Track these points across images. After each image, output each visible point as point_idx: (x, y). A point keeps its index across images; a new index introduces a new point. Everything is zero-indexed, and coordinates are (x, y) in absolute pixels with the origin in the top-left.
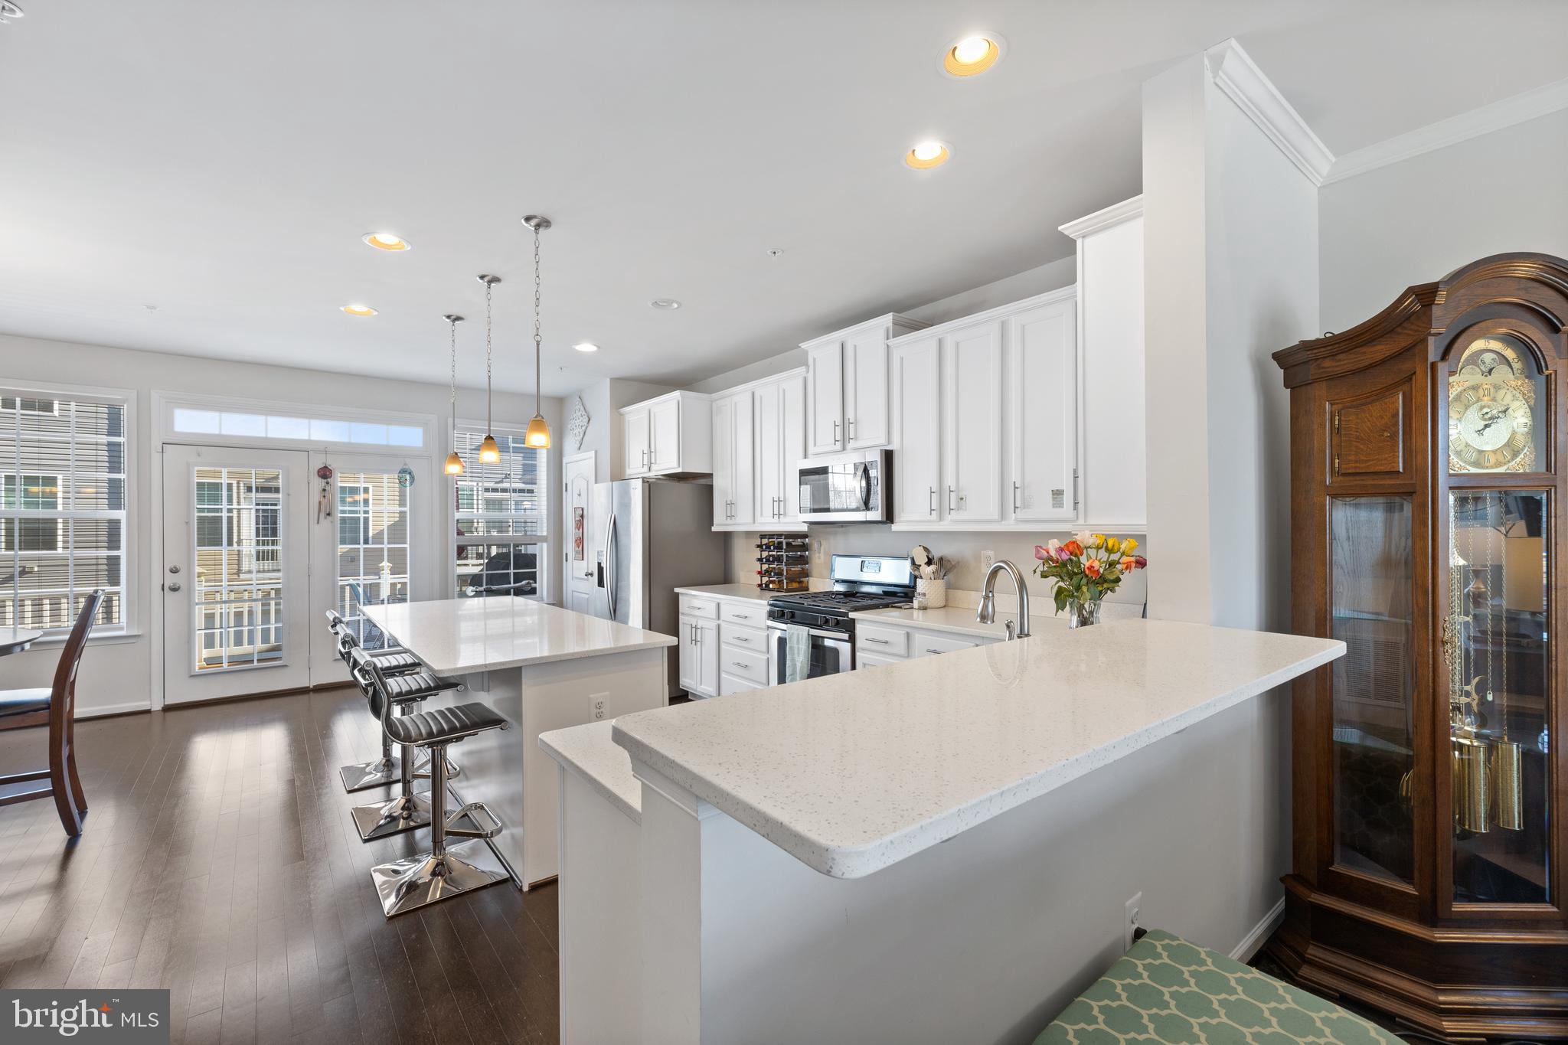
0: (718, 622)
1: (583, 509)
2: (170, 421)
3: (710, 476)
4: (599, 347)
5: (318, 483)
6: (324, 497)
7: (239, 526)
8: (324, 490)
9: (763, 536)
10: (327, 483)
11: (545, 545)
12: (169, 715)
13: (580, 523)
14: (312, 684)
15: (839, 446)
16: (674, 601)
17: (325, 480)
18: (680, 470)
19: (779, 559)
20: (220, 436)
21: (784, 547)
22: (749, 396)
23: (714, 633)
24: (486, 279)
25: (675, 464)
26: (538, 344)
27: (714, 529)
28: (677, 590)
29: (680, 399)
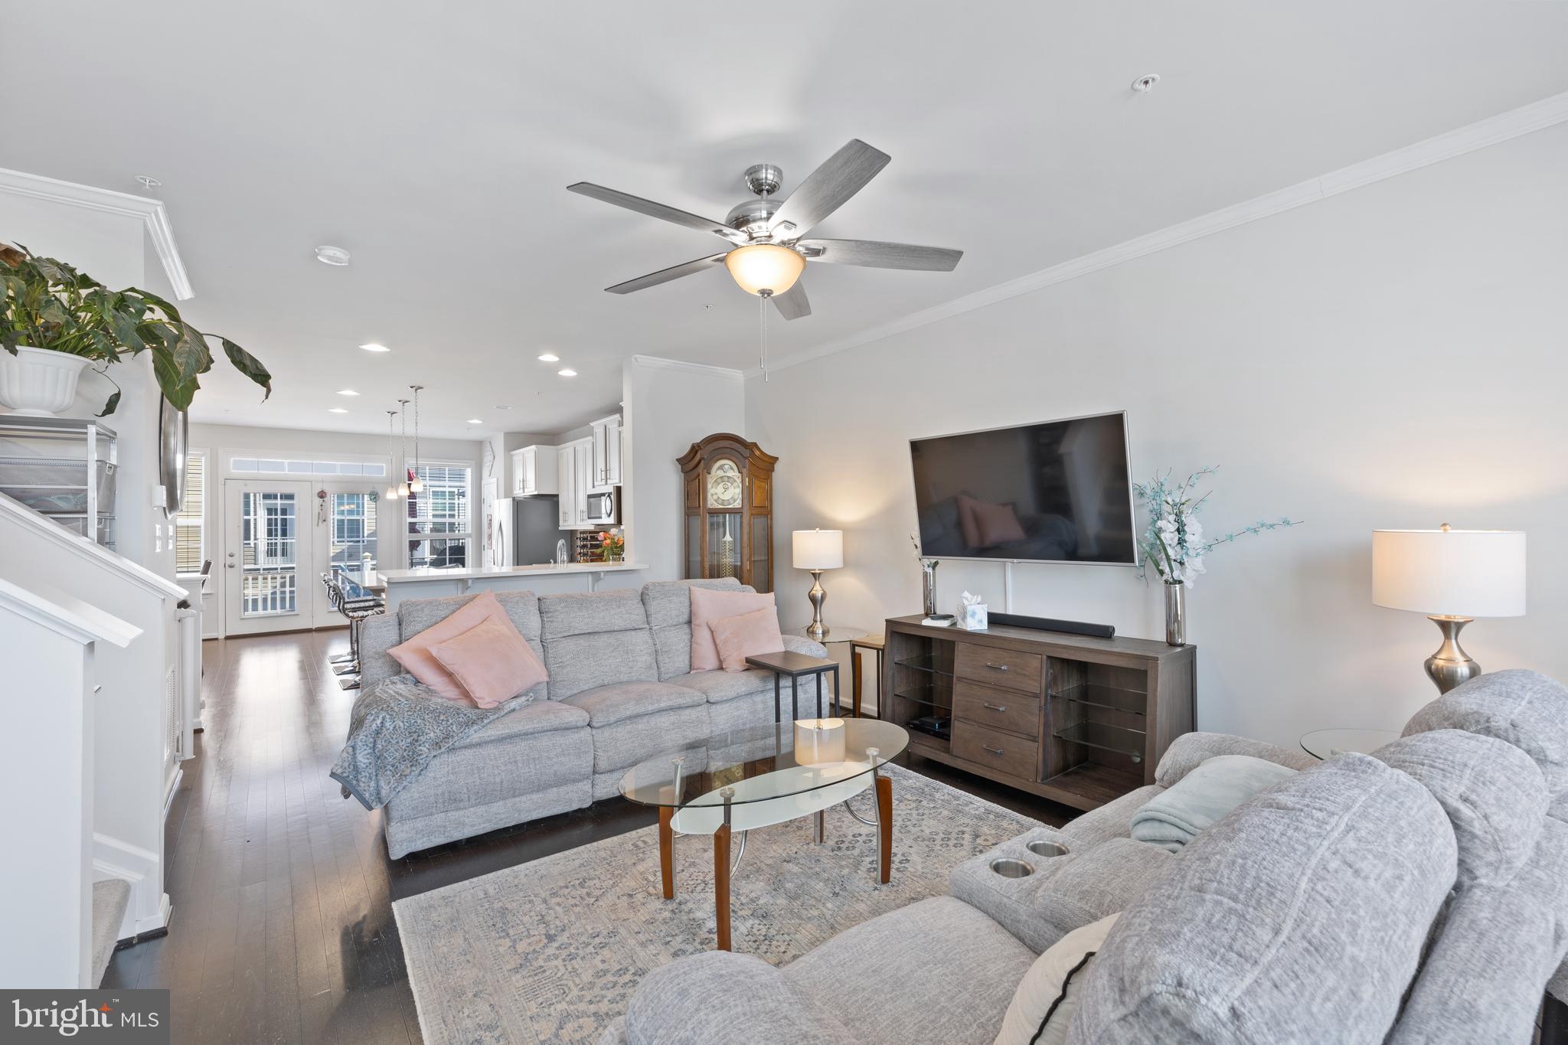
1: (491, 516)
3: (557, 496)
5: (318, 501)
6: (322, 510)
7: (255, 528)
8: (321, 505)
10: (324, 501)
11: (471, 541)
12: (229, 642)
13: (490, 525)
14: (315, 627)
15: (604, 482)
17: (323, 498)
18: (536, 493)
21: (589, 539)
22: (572, 449)
25: (534, 489)
27: (560, 528)
29: (535, 449)
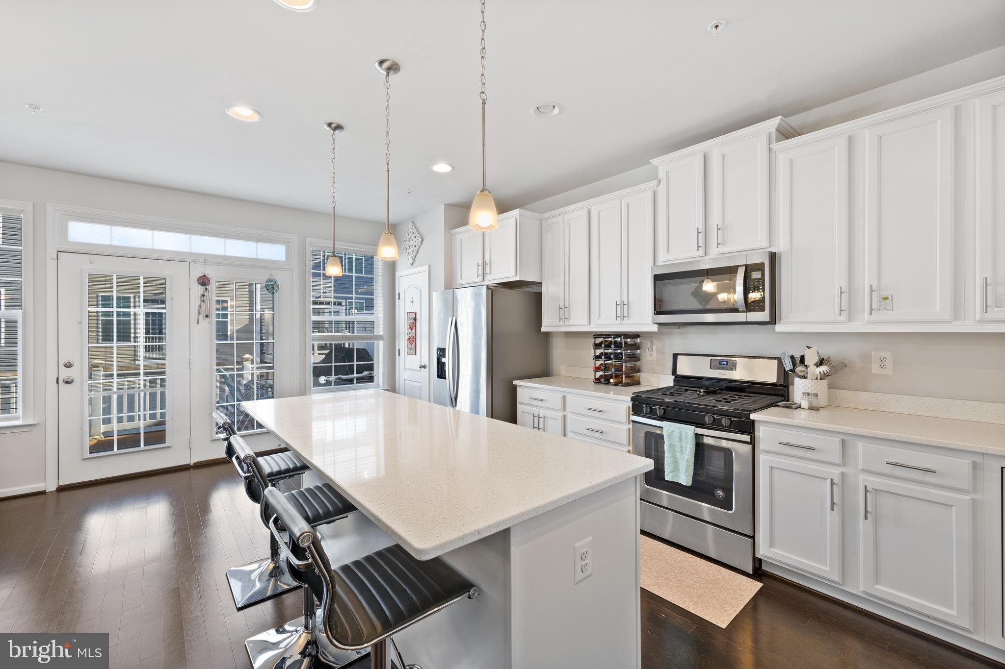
0: (564, 413)
1: (416, 314)
2: (65, 231)
3: (540, 284)
4: (453, 167)
5: (198, 289)
6: (203, 301)
8: (203, 295)
9: (597, 335)
10: (206, 289)
11: (381, 343)
12: (62, 494)
13: (413, 325)
14: (193, 461)
15: (701, 251)
16: (513, 392)
17: (204, 287)
18: (517, 279)
19: (618, 357)
20: (110, 246)
21: (623, 346)
22: (584, 213)
23: (560, 423)
24: (386, 65)
25: (513, 273)
26: (484, 103)
27: (543, 329)
28: (515, 382)
29: (518, 217)
